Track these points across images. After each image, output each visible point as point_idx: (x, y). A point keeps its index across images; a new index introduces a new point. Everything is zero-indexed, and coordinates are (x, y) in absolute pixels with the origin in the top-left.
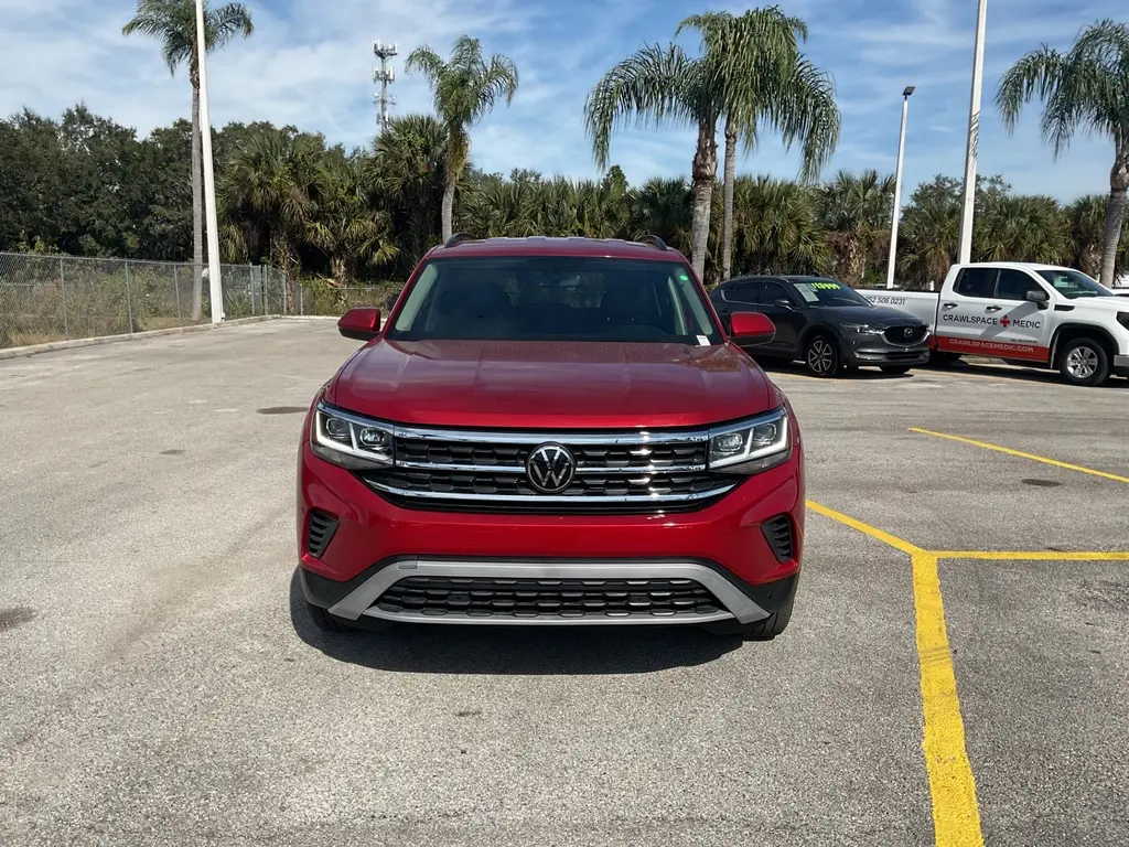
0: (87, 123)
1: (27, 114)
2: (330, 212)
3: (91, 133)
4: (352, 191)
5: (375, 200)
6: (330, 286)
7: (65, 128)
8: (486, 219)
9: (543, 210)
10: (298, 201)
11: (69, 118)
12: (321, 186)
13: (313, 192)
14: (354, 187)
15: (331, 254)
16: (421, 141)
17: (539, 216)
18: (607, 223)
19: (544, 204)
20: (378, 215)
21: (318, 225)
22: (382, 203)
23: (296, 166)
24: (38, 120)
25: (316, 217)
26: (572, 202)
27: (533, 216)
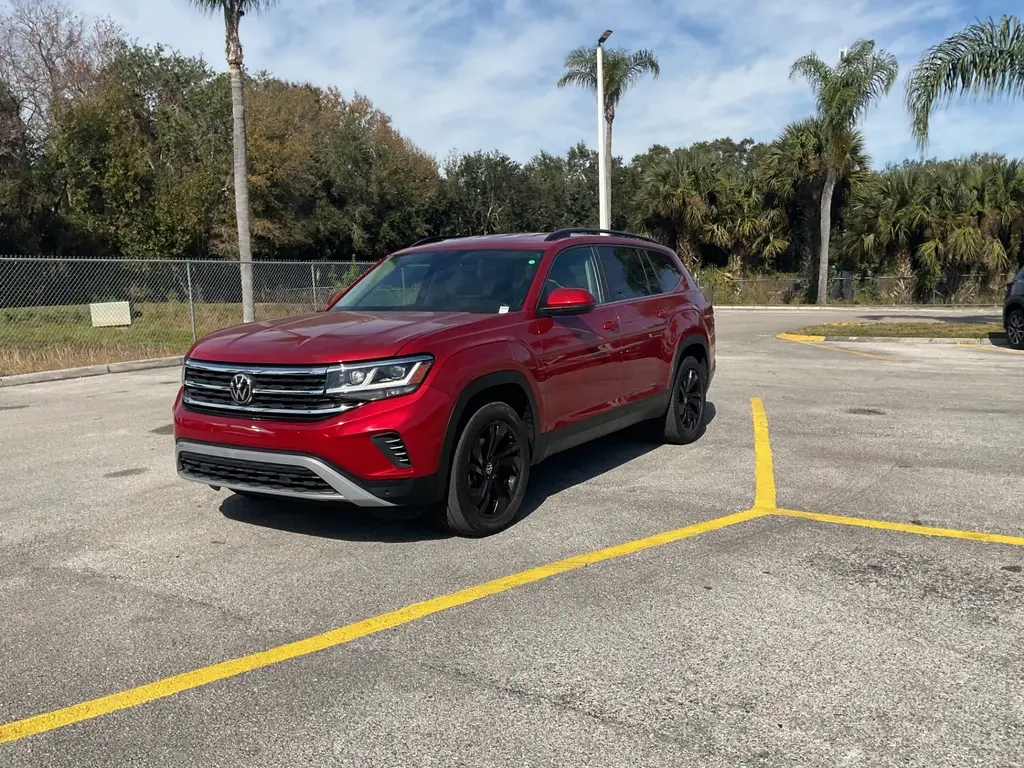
0: (585, 156)
1: (543, 155)
2: (727, 214)
3: (588, 165)
4: (748, 194)
5: (770, 200)
6: (727, 279)
7: (569, 164)
8: (877, 207)
9: (939, 194)
10: (698, 207)
11: (572, 155)
12: (718, 192)
13: (712, 198)
14: (751, 190)
15: (729, 251)
16: (813, 141)
17: (933, 202)
18: (1013, 203)
19: (939, 188)
20: (772, 213)
21: (715, 227)
22: (776, 202)
23: (697, 178)
24: (550, 159)
25: (716, 220)
26: (972, 183)
27: (926, 202)
